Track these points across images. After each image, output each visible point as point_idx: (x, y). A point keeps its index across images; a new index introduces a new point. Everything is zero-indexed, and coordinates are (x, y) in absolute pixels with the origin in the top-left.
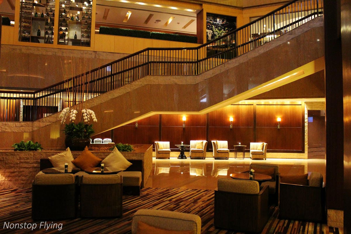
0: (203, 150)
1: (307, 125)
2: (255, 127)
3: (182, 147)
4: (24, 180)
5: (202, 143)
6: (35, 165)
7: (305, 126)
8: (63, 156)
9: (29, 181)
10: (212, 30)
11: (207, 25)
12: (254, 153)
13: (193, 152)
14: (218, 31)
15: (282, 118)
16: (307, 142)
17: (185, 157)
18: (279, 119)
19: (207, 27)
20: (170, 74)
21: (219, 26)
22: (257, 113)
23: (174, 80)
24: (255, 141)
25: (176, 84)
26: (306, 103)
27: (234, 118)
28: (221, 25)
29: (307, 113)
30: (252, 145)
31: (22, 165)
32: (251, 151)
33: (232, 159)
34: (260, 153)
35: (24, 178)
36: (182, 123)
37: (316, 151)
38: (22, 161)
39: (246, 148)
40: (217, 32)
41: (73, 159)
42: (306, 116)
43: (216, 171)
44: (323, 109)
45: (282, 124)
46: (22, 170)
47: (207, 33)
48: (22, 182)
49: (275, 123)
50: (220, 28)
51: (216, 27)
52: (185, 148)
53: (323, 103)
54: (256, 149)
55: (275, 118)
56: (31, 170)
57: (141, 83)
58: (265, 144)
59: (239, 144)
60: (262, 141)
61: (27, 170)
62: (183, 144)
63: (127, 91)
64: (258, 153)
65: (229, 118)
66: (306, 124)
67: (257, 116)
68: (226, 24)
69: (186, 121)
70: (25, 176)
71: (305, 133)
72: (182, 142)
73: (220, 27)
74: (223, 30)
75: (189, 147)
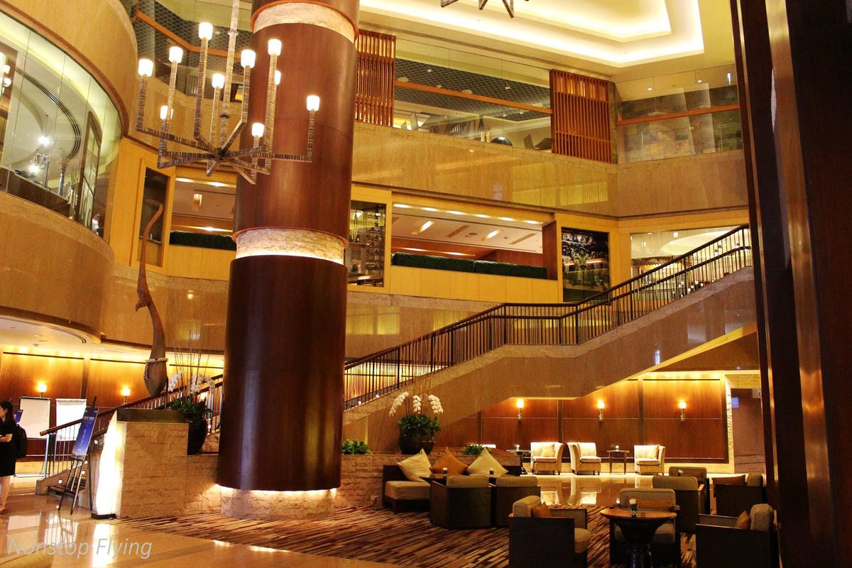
0: (556, 457)
1: (731, 414)
2: (642, 419)
3: (519, 453)
4: (361, 495)
5: (553, 446)
6: (375, 474)
7: (728, 416)
8: (417, 461)
9: (367, 497)
10: (571, 256)
11: (563, 248)
12: (642, 464)
13: (539, 462)
14: (580, 257)
15: (688, 402)
16: (732, 444)
17: (524, 471)
18: (682, 405)
19: (563, 252)
20: (542, 343)
21: (581, 249)
22: (644, 394)
23: (545, 351)
24: (642, 443)
25: (548, 357)
26: (727, 376)
27: (605, 402)
28: (585, 246)
29: (730, 394)
30: (638, 449)
31: (358, 473)
32: (637, 460)
33: (606, 474)
34: (654, 464)
35: (360, 492)
36: (516, 412)
37: (746, 461)
38: (358, 468)
39: (628, 455)
40: (578, 258)
41: (429, 466)
42: (729, 399)
43: (578, 497)
44: (757, 387)
45: (688, 414)
46: (359, 480)
47: (563, 261)
48: (358, 497)
49: (676, 413)
50: (582, 253)
51: (577, 252)
52: (525, 456)
53: (756, 376)
54: (646, 457)
55: (676, 402)
56: (369, 480)
57: (496, 355)
58: (661, 448)
59: (615, 449)
60: (655, 443)
61: (365, 480)
62: (520, 448)
63: (478, 368)
64: (649, 464)
65: (596, 403)
66: (729, 413)
67: (644, 400)
68: (592, 244)
69: (524, 409)
70: (362, 490)
71: (729, 429)
72: (518, 446)
73: (583, 250)
74: (587, 255)
75: (529, 455)
